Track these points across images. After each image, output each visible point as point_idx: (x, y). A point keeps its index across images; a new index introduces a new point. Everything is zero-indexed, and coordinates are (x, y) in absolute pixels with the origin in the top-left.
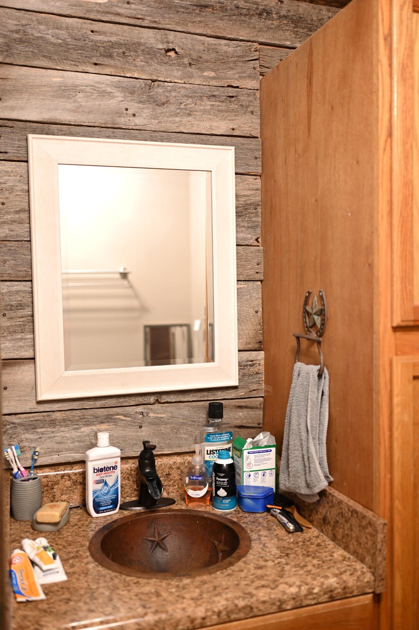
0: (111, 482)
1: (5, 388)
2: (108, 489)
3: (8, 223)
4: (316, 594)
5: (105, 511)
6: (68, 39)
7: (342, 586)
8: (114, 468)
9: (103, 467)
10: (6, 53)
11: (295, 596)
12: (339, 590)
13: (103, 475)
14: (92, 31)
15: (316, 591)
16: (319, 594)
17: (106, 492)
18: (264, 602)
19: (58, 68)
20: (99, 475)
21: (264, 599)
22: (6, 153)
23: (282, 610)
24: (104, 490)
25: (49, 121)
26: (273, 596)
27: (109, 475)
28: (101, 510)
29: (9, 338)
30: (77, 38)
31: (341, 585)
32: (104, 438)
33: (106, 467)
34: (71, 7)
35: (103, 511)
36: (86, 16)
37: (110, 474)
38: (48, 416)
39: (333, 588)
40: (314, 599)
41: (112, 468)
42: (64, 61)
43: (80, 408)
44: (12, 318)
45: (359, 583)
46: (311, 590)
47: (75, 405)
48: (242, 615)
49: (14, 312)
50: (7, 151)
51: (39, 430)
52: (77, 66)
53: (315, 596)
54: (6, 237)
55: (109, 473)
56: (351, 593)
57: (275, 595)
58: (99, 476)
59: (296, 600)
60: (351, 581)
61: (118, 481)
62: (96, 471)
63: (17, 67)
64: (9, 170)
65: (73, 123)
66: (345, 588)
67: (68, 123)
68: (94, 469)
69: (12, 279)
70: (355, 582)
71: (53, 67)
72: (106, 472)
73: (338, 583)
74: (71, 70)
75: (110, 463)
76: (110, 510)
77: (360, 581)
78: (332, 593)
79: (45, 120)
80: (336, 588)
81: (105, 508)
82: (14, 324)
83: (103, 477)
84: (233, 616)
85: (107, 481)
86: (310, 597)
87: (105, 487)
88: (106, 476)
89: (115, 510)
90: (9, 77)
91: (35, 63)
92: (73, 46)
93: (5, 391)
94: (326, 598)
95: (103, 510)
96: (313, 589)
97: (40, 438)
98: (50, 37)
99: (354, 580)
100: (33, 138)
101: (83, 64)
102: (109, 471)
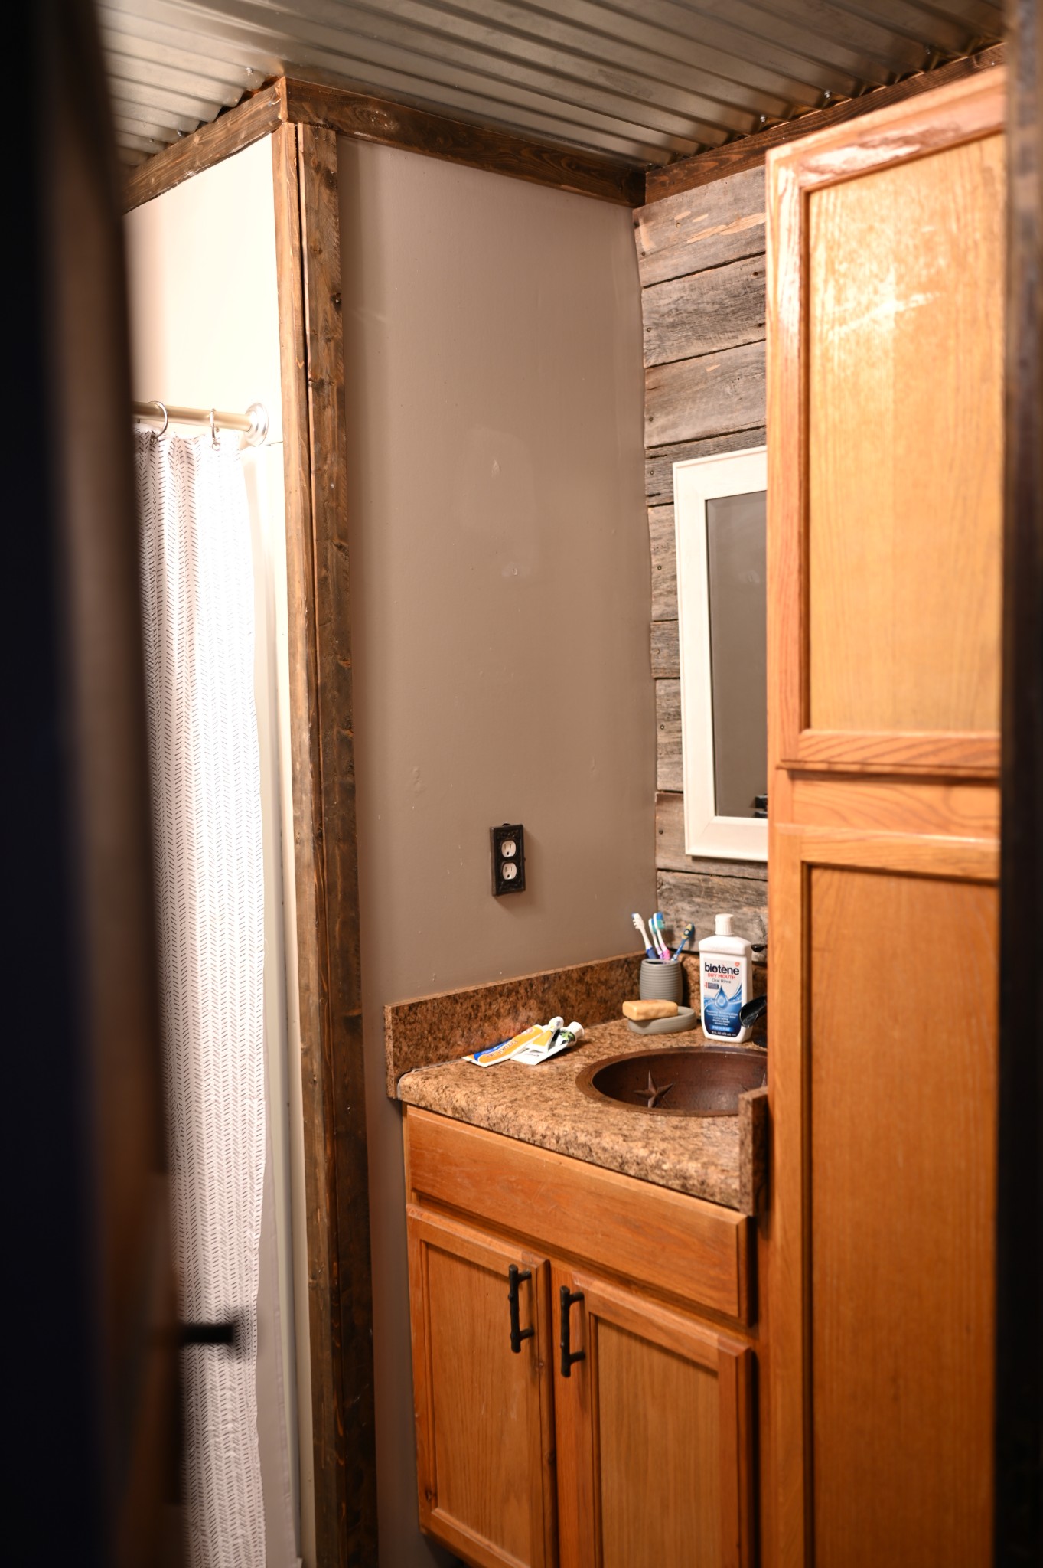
0: (730, 993)
1: (661, 832)
2: (725, 1001)
3: (664, 596)
4: (665, 1171)
5: (719, 1033)
6: (726, 299)
7: (700, 1179)
8: (735, 971)
9: (717, 966)
10: (658, 350)
11: (639, 1161)
12: (696, 1182)
13: (717, 978)
14: (756, 274)
15: (665, 1167)
16: (668, 1173)
17: (722, 1005)
18: (605, 1150)
19: (715, 349)
20: (712, 975)
21: (606, 1146)
22: (659, 494)
23: (623, 1171)
24: (718, 1001)
25: (705, 436)
26: (616, 1147)
27: (726, 979)
28: (714, 1030)
29: (667, 761)
30: (736, 293)
31: (698, 1176)
32: (722, 921)
33: (721, 966)
34: (727, 248)
35: (717, 1033)
36: (747, 253)
37: (729, 980)
38: (705, 880)
39: (687, 1174)
40: (663, 1177)
41: (730, 970)
42: (721, 336)
43: (741, 875)
44: (670, 732)
45: (723, 1186)
46: (660, 1163)
47: (735, 870)
48: (579, 1153)
49: (672, 724)
50: (660, 492)
51: (697, 900)
52: (737, 338)
53: (664, 1173)
54: (662, 615)
55: (726, 977)
56: (712, 1195)
57: (621, 1147)
58: (711, 978)
59: (641, 1166)
60: (715, 1177)
61: (740, 993)
62: (707, 968)
63: (670, 365)
64: (664, 518)
65: (731, 430)
66: (703, 1183)
67: (726, 431)
68: (706, 966)
69: (667, 675)
70: (719, 1181)
71: (709, 351)
72: (722, 974)
73: (696, 1171)
74: (730, 346)
75: (728, 962)
76: (727, 1034)
77: (726, 1184)
78: (685, 1182)
79: (700, 435)
80: (691, 1177)
81: (720, 1028)
82: (672, 740)
83: (718, 981)
84: (572, 1151)
85: (724, 989)
86: (657, 1171)
87: (721, 997)
88: (722, 981)
89: (735, 1036)
90: (662, 383)
91: (688, 352)
92: (731, 309)
93: (661, 836)
94: (678, 1185)
95: (717, 1031)
96: (664, 1163)
97: (697, 912)
98: (705, 305)
99: (720, 1178)
100: (678, 468)
101: (744, 332)
102: (727, 974)
